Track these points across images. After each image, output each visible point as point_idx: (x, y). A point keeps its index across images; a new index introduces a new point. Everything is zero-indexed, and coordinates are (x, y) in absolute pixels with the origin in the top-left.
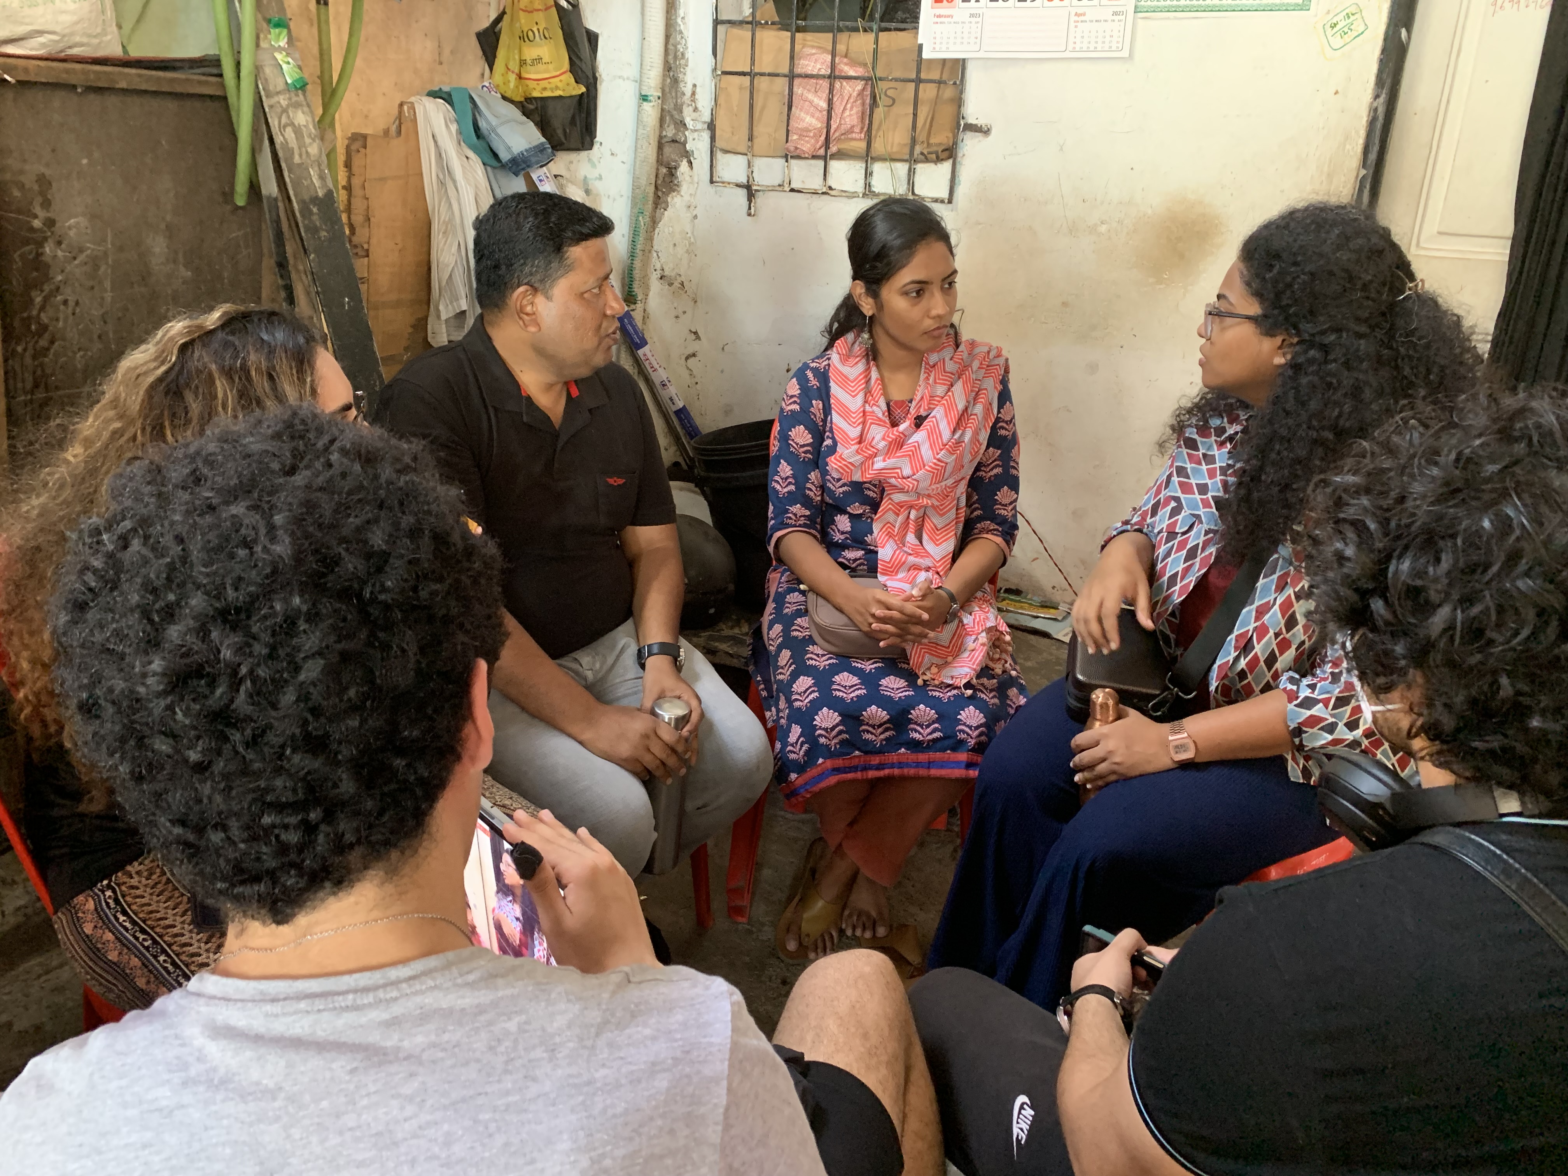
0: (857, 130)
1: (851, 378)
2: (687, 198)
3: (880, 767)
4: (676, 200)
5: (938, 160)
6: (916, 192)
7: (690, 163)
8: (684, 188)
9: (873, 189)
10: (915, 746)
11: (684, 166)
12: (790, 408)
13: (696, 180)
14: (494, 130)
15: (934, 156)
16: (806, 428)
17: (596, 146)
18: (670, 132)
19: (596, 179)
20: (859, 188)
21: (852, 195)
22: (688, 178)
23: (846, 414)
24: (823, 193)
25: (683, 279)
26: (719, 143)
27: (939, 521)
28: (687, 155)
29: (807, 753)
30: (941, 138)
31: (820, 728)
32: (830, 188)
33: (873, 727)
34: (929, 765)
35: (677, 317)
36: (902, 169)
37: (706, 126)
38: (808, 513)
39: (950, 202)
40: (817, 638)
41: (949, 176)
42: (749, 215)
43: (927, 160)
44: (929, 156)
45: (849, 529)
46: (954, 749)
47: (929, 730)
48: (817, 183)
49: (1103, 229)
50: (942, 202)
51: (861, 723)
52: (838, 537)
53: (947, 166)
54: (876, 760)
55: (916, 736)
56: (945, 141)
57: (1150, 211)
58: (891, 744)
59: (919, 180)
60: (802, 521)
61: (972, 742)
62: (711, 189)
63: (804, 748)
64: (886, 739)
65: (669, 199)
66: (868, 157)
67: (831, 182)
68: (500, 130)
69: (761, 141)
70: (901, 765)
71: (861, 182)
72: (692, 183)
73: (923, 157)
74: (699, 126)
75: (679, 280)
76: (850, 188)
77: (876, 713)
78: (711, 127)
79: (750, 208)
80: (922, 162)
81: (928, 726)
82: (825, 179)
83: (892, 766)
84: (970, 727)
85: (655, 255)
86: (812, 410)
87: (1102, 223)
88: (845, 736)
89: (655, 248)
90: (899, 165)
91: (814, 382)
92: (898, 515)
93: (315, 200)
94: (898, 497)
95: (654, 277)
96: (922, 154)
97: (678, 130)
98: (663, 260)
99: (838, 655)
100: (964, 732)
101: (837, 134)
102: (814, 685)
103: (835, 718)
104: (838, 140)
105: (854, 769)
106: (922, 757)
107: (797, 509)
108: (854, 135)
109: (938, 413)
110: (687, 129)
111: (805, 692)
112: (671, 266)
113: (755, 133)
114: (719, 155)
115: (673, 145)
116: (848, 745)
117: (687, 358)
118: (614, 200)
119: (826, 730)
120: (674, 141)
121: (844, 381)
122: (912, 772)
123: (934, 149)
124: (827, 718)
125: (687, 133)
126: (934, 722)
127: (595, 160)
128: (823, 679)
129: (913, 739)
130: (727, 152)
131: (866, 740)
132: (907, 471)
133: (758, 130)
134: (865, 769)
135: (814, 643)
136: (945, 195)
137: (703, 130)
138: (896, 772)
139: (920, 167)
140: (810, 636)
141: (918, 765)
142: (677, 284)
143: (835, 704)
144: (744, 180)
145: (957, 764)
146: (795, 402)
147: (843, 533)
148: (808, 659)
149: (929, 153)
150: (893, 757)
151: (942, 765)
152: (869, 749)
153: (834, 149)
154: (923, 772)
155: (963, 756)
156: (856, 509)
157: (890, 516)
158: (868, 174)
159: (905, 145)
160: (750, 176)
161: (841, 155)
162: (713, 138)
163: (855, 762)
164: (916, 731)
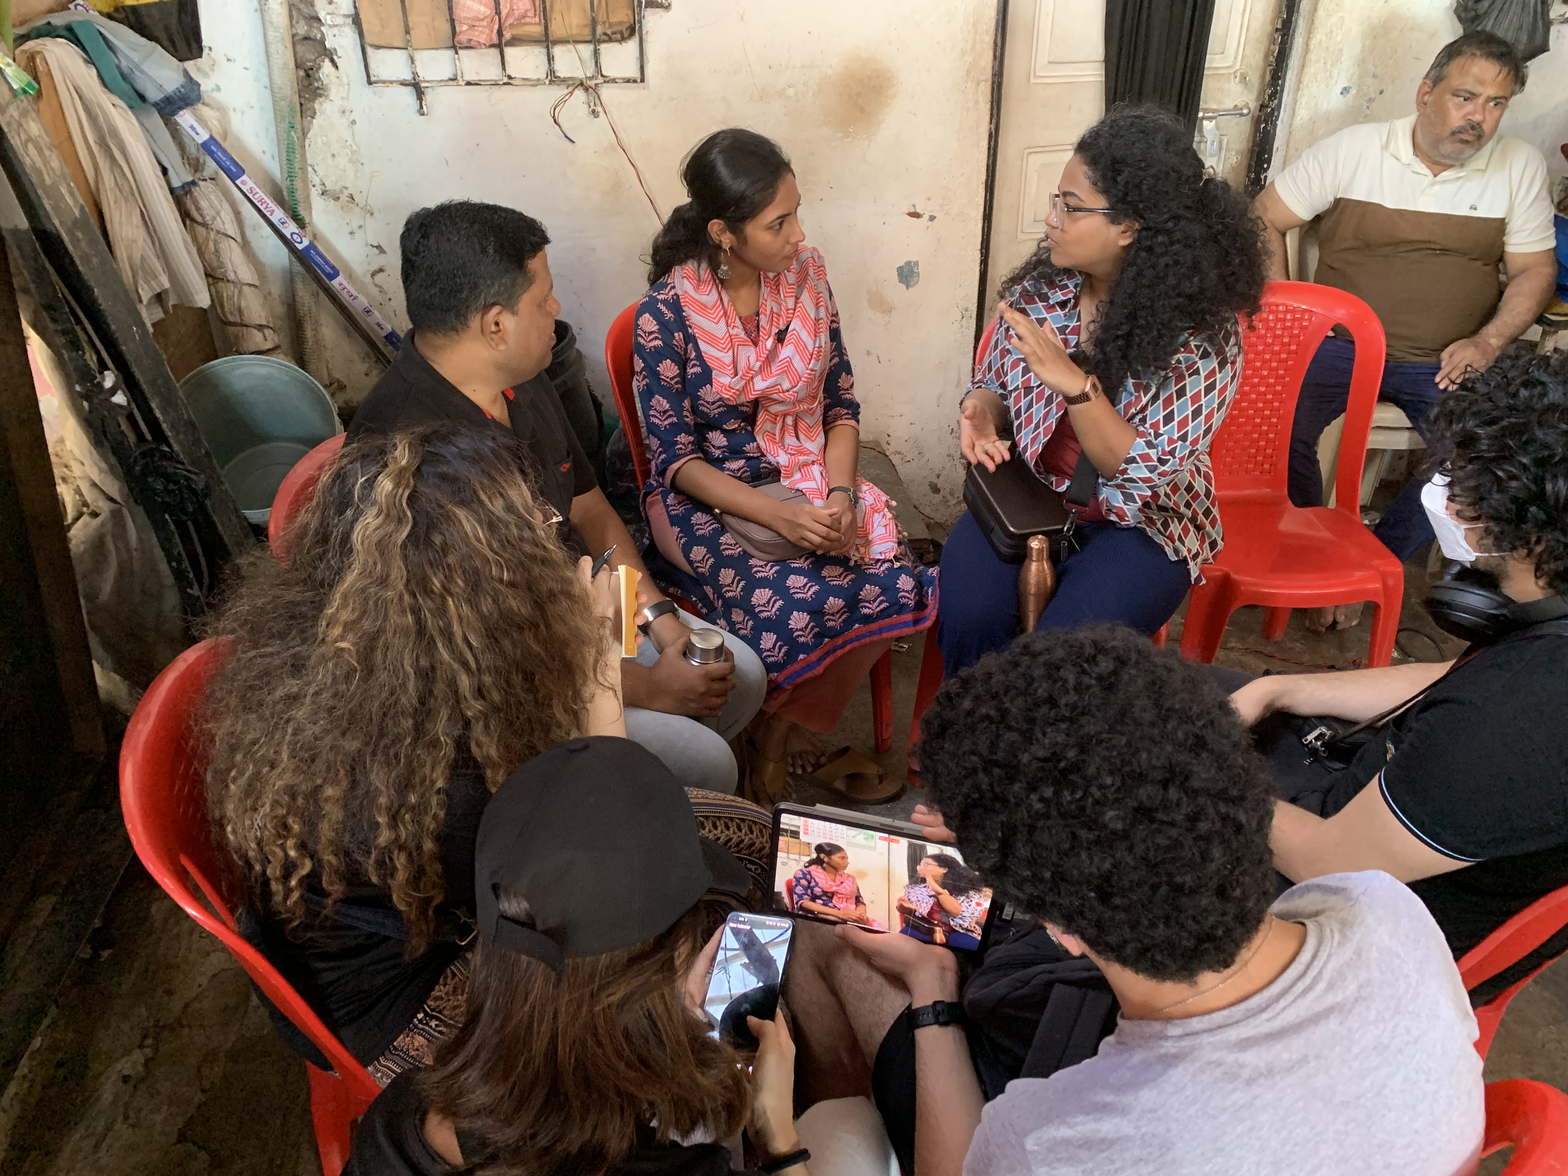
0: (531, 14)
1: (710, 306)
2: (338, 102)
3: (843, 646)
4: (325, 105)
5: (623, 39)
6: (604, 73)
7: (332, 61)
8: (334, 92)
9: (558, 74)
10: (867, 619)
11: (327, 65)
12: (652, 344)
13: (345, 80)
14: (138, 67)
15: (618, 36)
16: (673, 361)
17: (206, 51)
18: (302, 29)
19: (213, 90)
20: (541, 73)
21: (536, 83)
22: (334, 80)
23: (713, 340)
24: (505, 84)
25: (351, 191)
26: (369, 39)
27: (810, 420)
28: (330, 55)
29: (786, 653)
30: (621, 16)
31: (797, 630)
32: (510, 77)
33: (833, 615)
34: (881, 630)
35: (351, 233)
36: (586, 50)
37: (350, 20)
38: (691, 438)
39: (642, 81)
40: (752, 551)
41: (637, 54)
42: (423, 114)
43: (610, 40)
44: (613, 36)
45: (726, 443)
46: (898, 613)
47: (876, 603)
48: (493, 72)
49: (791, 92)
50: (635, 81)
51: (824, 614)
52: (717, 453)
53: (632, 45)
54: (839, 641)
55: (866, 611)
56: (626, 19)
57: (830, 72)
58: (847, 624)
59: (604, 60)
60: (690, 447)
61: (912, 603)
62: (368, 90)
63: (783, 650)
64: (843, 621)
65: (316, 106)
66: (547, 41)
67: (510, 71)
68: (144, 67)
69: (418, 34)
70: (858, 638)
71: (545, 67)
72: (341, 84)
73: (606, 38)
74: (339, 20)
75: (346, 193)
76: (534, 77)
77: (834, 603)
78: (357, 21)
79: (421, 107)
80: (604, 41)
81: (874, 601)
82: (504, 69)
83: (851, 641)
84: (907, 592)
85: (310, 169)
86: (675, 342)
87: (789, 86)
88: (817, 629)
89: (309, 162)
90: (581, 47)
91: (669, 315)
92: (775, 423)
93: (76, 221)
94: (776, 408)
95: (314, 193)
96: (605, 34)
97: (311, 26)
98: (321, 173)
99: (776, 562)
100: (905, 597)
101: (511, 21)
102: (774, 594)
103: (806, 617)
104: (511, 26)
105: (827, 654)
106: (874, 626)
107: (683, 438)
108: (528, 20)
109: (795, 325)
110: (323, 25)
111: (768, 602)
112: (334, 179)
113: (411, 25)
114: (370, 51)
115: (305, 42)
116: (819, 636)
117: (373, 275)
118: (243, 113)
119: (801, 630)
120: (306, 38)
121: (703, 308)
122: (868, 640)
123: (615, 29)
124: (799, 620)
125: (323, 29)
126: (879, 596)
127: (206, 68)
128: (778, 586)
129: (865, 615)
130: (378, 47)
131: (830, 627)
132: (786, 385)
133: (413, 20)
134: (835, 650)
135: (752, 557)
136: (635, 73)
137: (344, 25)
138: (856, 644)
139: (603, 47)
140: (744, 551)
141: (872, 633)
142: (344, 198)
143: (801, 605)
144: (408, 77)
145: (906, 624)
146: (656, 338)
147: (719, 448)
148: (756, 572)
149: (614, 33)
150: (850, 634)
151: (891, 628)
152: (833, 634)
153: (507, 35)
154: (875, 638)
155: (908, 617)
156: (732, 425)
157: (768, 426)
158: (550, 59)
159: (585, 26)
160: (415, 74)
161: (515, 41)
162: (361, 35)
163: (827, 648)
164: (866, 607)
